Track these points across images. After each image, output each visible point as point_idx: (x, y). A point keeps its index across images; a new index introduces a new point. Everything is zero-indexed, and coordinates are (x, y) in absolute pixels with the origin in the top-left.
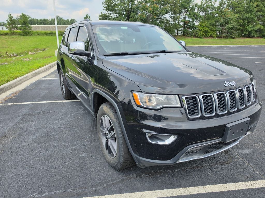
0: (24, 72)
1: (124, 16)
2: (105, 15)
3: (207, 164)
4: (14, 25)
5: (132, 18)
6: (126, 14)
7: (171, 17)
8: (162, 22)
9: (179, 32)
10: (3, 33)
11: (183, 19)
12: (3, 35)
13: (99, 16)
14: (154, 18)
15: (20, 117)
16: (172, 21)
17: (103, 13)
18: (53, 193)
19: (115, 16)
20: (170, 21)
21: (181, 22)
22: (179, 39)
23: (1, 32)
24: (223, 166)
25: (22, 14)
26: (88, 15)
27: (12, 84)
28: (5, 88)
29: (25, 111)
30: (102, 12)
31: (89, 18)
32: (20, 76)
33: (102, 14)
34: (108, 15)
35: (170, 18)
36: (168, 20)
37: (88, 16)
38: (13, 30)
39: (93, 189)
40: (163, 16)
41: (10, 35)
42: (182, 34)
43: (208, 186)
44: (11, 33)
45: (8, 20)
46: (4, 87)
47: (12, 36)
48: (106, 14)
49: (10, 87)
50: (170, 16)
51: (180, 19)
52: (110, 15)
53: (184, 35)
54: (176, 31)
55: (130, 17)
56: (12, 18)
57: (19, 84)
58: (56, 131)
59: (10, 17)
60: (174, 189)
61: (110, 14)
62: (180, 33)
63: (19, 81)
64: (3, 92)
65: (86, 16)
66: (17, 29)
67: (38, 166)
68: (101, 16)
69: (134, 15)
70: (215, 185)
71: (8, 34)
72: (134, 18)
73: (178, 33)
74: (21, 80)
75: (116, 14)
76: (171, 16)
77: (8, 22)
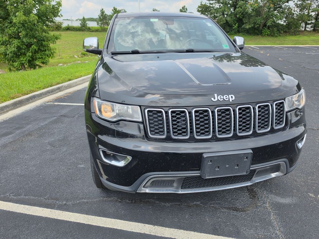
0: (90, 72)
1: (229, 5)
2: (205, 5)
3: (213, 205)
4: (105, 21)
5: (239, 8)
6: (232, 4)
7: (296, 5)
8: (283, 12)
9: (307, 26)
10: (94, 30)
11: (316, 7)
12: (94, 32)
13: (197, 7)
14: (270, 7)
15: (56, 118)
16: (298, 11)
17: (203, 4)
18: (27, 197)
19: (218, 7)
20: (295, 10)
21: (312, 12)
22: (306, 35)
23: (93, 29)
24: (235, 213)
25: (114, 8)
26: (185, 6)
27: (72, 83)
28: (64, 86)
29: (64, 112)
30: (201, 2)
31: (185, 10)
32: (84, 76)
33: (201, 4)
34: (209, 5)
35: (294, 6)
36: (292, 10)
37: (184, 8)
38: (104, 26)
39: (64, 202)
40: (284, 4)
41: (100, 32)
42: (313, 28)
43: (192, 232)
44: (102, 29)
45: (100, 16)
46: (62, 86)
47: (102, 33)
48: (207, 4)
49: (69, 86)
50: (294, 3)
51: (312, 7)
52: (211, 6)
53: (314, 30)
54: (303, 25)
55: (237, 6)
56: (104, 12)
57: (80, 84)
58: (76, 136)
59: (102, 12)
60: (146, 225)
61: (212, 4)
62: (310, 27)
63: (81, 81)
64: (60, 91)
65: (183, 8)
66: (107, 24)
67: (34, 168)
68: (199, 7)
69: (242, 5)
70: (202, 234)
71: (98, 31)
72: (241, 8)
73: (305, 27)
74: (83, 80)
75: (220, 4)
76: (296, 3)
77: (100, 18)
